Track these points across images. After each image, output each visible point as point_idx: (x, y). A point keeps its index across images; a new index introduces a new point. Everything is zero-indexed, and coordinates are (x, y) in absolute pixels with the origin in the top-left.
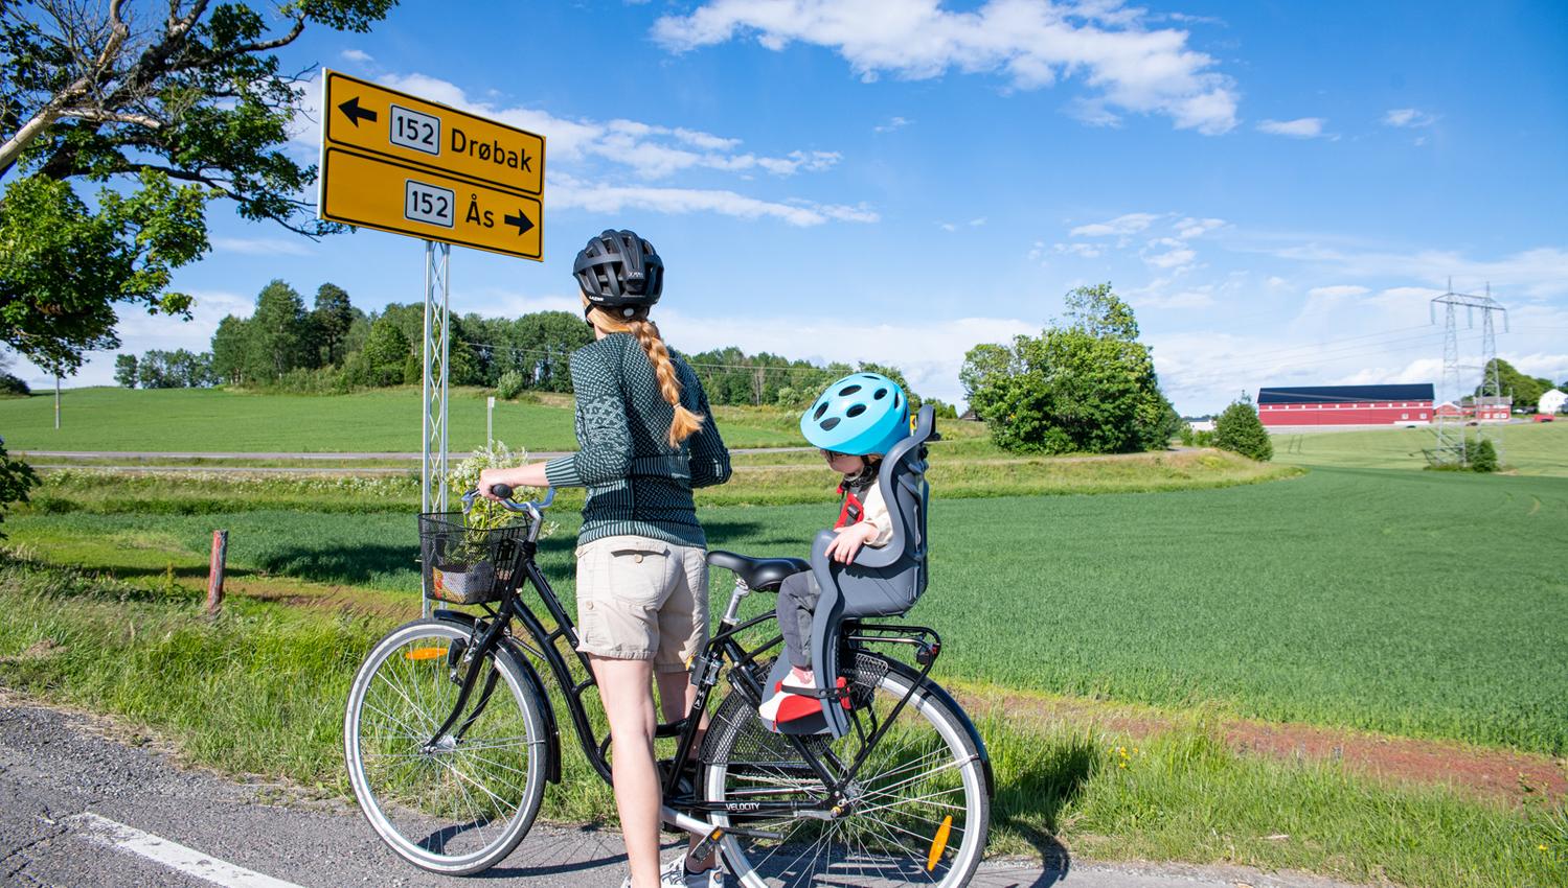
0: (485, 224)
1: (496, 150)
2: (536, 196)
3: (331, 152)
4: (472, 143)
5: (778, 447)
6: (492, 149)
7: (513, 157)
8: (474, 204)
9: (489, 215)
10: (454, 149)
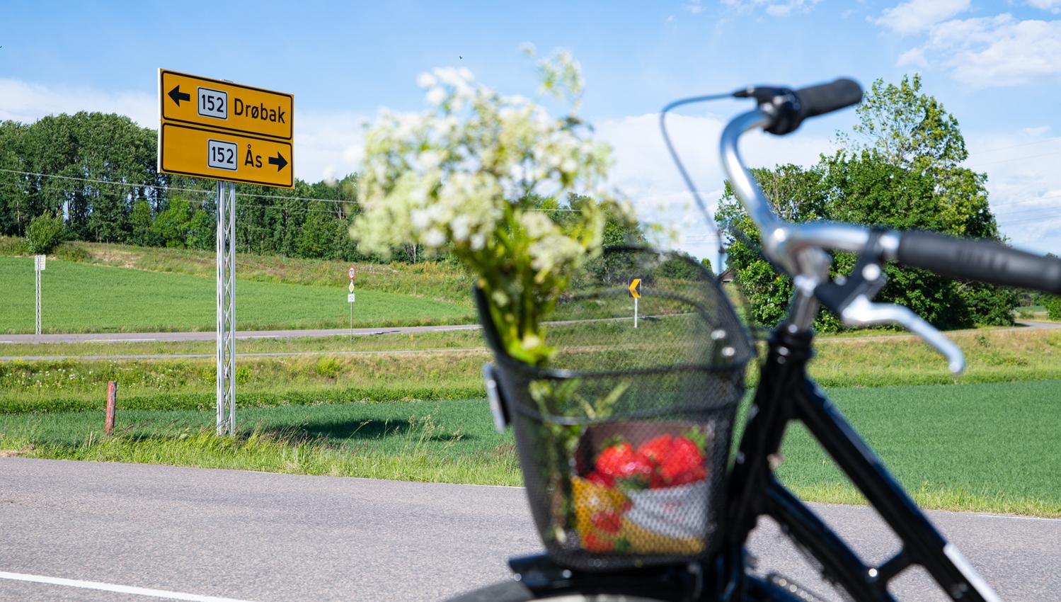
0: (257, 165)
1: (262, 109)
2: (287, 141)
3: (166, 126)
4: (248, 107)
5: (449, 323)
6: (260, 109)
7: (273, 113)
8: (249, 152)
9: (259, 159)
10: (236, 113)
